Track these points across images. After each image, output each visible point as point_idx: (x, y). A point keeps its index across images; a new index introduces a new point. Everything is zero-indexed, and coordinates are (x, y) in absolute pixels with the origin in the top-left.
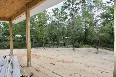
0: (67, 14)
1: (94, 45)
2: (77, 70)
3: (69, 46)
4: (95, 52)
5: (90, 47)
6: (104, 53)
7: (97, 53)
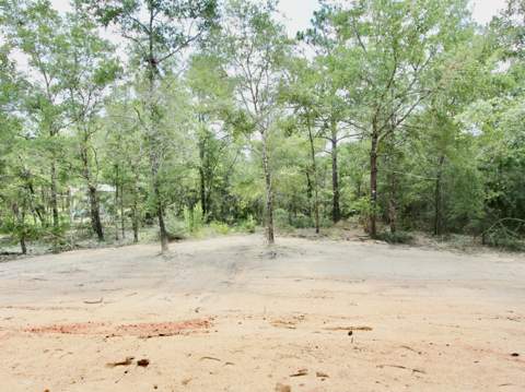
0: (114, 55)
1: (248, 224)
2: (287, 356)
3: (130, 235)
4: (265, 251)
5: (233, 230)
6: (294, 251)
7: (273, 255)
